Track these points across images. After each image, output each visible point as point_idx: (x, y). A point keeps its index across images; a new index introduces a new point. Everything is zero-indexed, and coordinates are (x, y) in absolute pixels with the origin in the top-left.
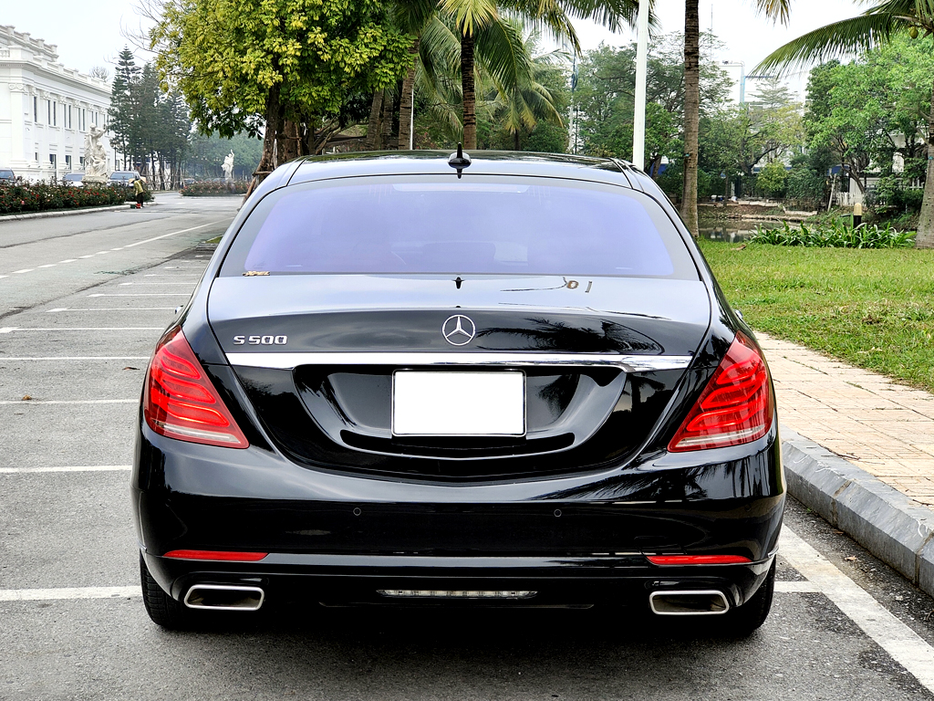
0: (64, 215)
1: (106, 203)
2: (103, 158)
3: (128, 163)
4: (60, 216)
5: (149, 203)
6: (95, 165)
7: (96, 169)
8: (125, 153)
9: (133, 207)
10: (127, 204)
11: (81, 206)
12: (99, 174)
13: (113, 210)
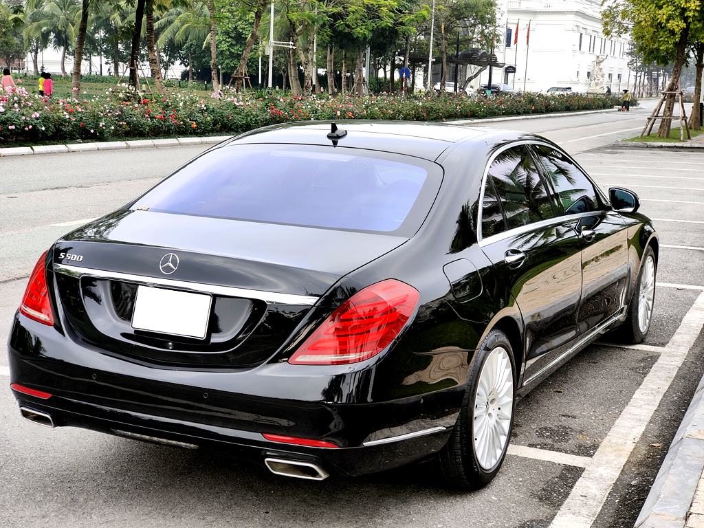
0: (563, 116)
1: (598, 107)
2: (603, 77)
3: (638, 78)
4: (559, 117)
5: (634, 107)
6: (596, 81)
7: (597, 84)
8: (637, 71)
9: (619, 110)
10: (616, 108)
11: (579, 109)
12: (598, 88)
13: (601, 113)
